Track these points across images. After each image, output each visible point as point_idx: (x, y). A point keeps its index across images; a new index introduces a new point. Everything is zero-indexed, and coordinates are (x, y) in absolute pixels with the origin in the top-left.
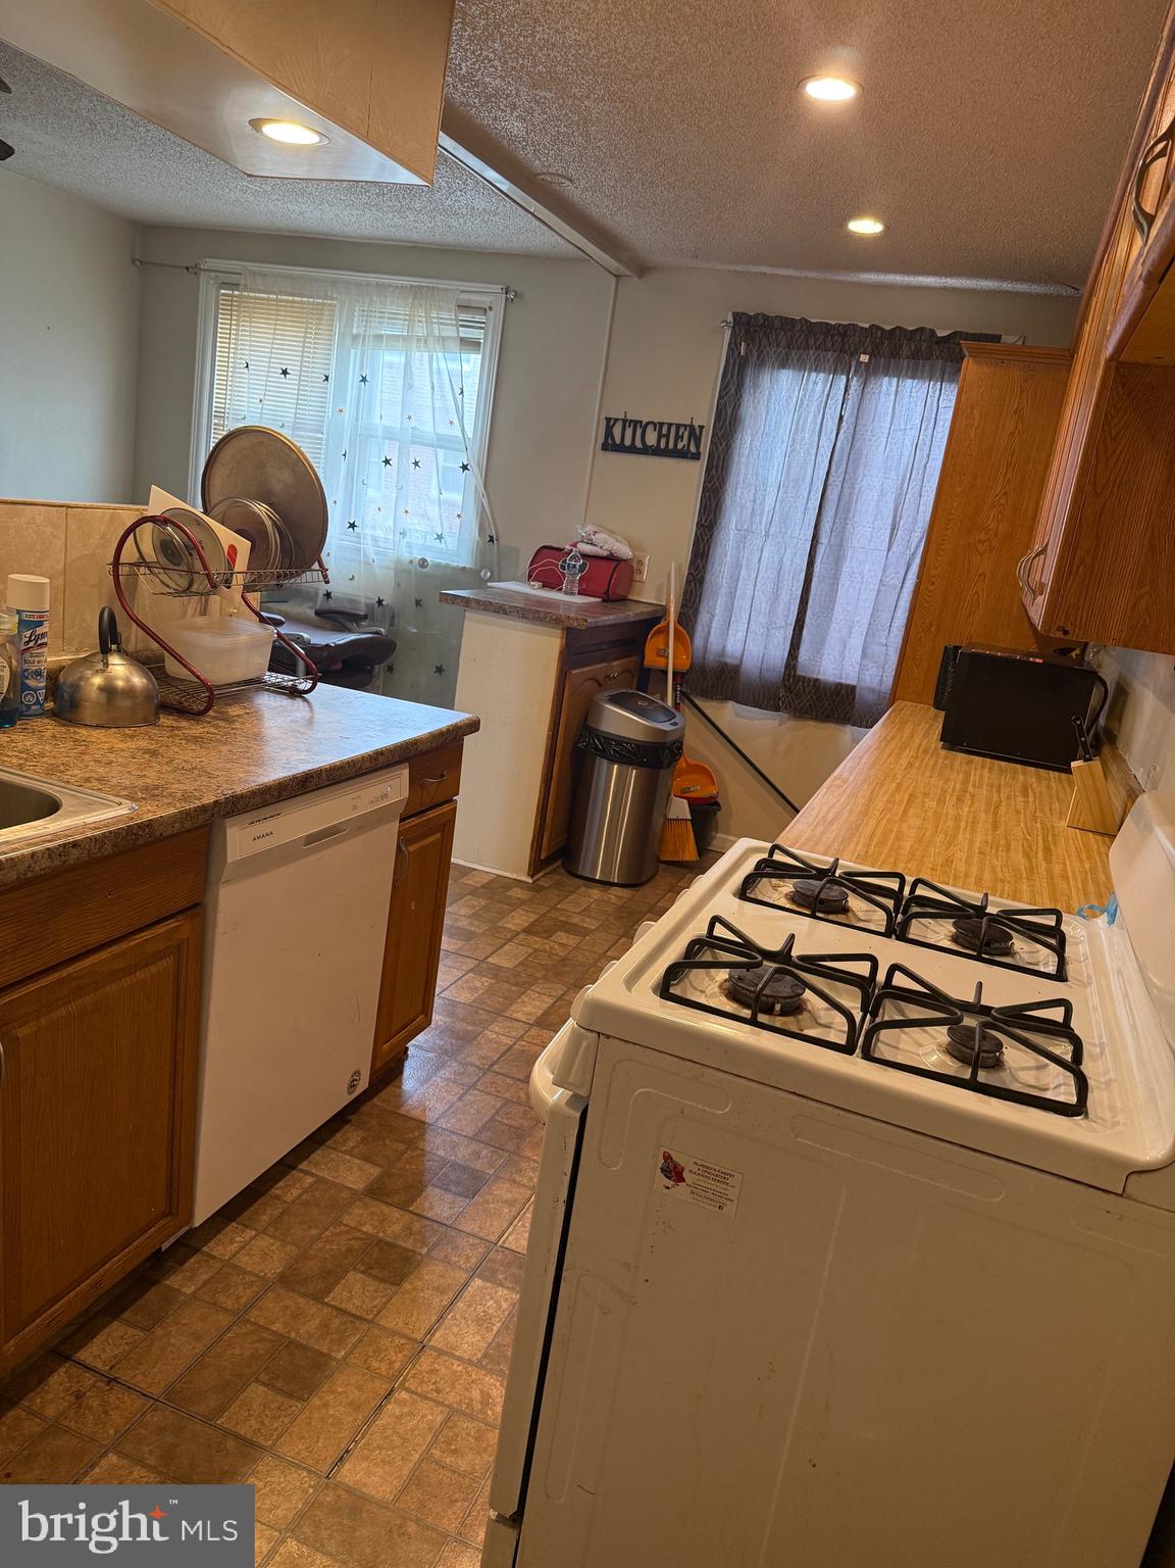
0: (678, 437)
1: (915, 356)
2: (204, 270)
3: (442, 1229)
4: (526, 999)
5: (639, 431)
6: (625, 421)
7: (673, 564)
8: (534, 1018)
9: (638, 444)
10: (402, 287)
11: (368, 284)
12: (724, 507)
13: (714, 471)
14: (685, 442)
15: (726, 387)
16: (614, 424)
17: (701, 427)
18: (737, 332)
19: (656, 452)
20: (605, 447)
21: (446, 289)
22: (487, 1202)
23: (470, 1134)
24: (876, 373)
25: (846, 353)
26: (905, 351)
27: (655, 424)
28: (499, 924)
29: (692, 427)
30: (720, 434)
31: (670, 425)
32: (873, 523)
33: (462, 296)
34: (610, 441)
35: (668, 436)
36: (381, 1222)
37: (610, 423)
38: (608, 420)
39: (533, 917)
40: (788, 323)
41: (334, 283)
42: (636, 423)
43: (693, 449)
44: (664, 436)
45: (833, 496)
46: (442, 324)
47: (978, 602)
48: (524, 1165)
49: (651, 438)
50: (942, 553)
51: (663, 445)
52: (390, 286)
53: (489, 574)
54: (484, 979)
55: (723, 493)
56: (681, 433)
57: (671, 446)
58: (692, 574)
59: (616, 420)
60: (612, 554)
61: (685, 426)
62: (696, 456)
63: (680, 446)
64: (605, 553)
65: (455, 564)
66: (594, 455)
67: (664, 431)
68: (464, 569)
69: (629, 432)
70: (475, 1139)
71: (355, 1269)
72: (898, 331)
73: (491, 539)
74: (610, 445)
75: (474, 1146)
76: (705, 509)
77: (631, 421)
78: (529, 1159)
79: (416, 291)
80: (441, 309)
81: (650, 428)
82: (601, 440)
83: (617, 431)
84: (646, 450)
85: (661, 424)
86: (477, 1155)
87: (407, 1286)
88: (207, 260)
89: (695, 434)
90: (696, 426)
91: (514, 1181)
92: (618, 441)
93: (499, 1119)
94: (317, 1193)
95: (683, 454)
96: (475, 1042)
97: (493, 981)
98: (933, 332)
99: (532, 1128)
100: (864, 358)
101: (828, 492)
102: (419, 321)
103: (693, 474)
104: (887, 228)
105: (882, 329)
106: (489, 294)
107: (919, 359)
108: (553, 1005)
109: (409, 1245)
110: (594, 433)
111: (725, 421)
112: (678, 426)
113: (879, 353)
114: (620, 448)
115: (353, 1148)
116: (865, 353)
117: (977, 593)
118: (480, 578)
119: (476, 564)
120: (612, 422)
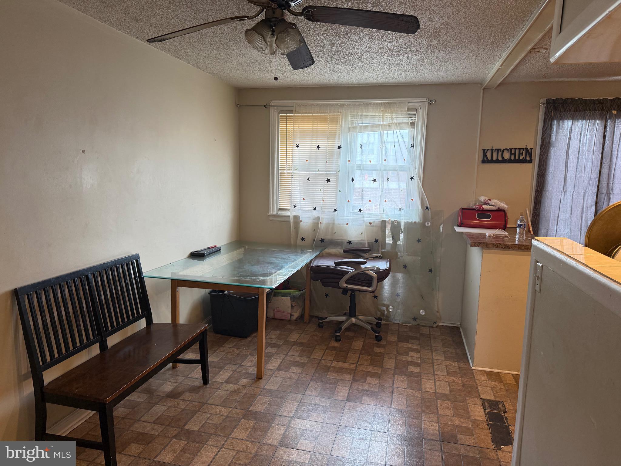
2: (272, 106)
5: (500, 154)
6: (492, 150)
9: (500, 159)
10: (377, 104)
12: (547, 182)
13: (542, 167)
14: (524, 155)
15: (546, 130)
16: (486, 152)
18: (549, 107)
19: (510, 161)
20: (483, 162)
21: (399, 102)
27: (507, 149)
30: (544, 151)
31: (515, 149)
35: (515, 154)
38: (484, 150)
42: (498, 150)
43: (528, 158)
45: (605, 171)
49: (507, 156)
51: (513, 158)
53: (430, 224)
55: (546, 176)
56: (521, 152)
57: (517, 158)
59: (488, 150)
61: (523, 149)
62: (531, 161)
63: (521, 158)
64: (497, 208)
65: (410, 221)
66: (478, 165)
67: (513, 152)
68: (415, 223)
69: (495, 155)
73: (427, 208)
74: (485, 160)
76: (538, 184)
79: (385, 105)
80: (397, 111)
81: (505, 152)
82: (481, 159)
83: (489, 154)
84: (504, 161)
85: (511, 149)
88: (273, 101)
89: (529, 152)
90: (529, 148)
92: (489, 158)
95: (524, 161)
103: (531, 169)
106: (419, 102)
110: (478, 156)
111: (545, 144)
112: (520, 149)
114: (492, 161)
116: (614, 110)
119: (421, 220)
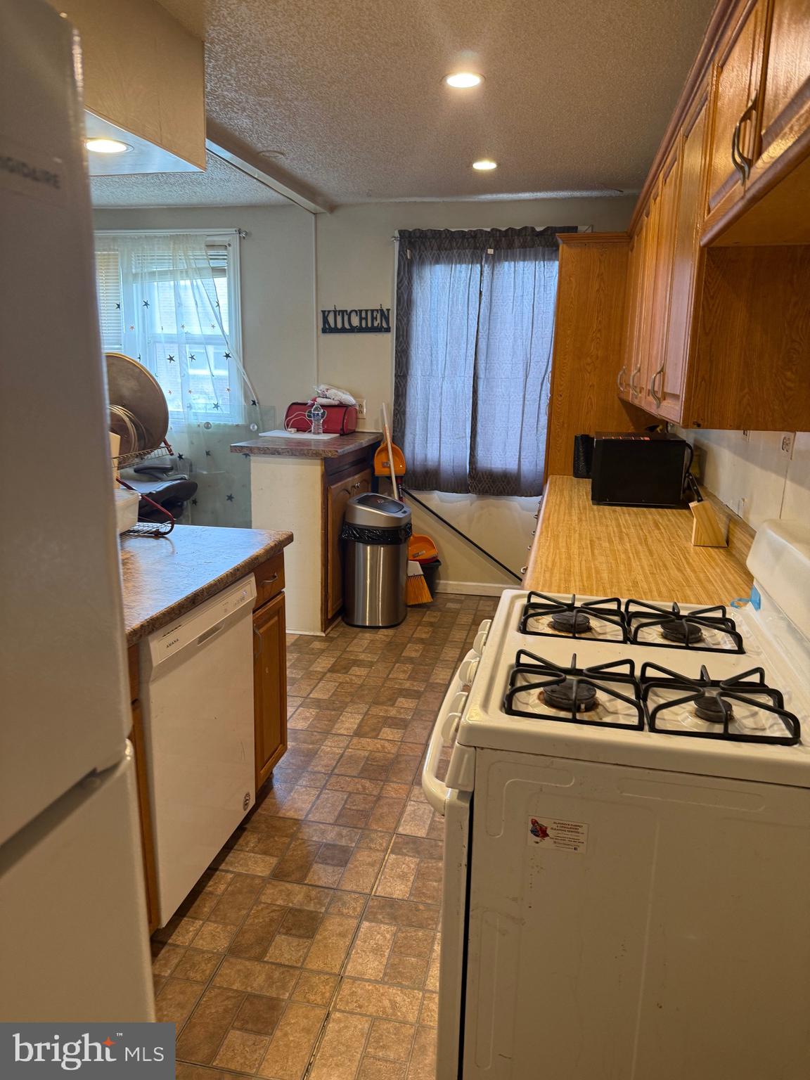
0: (373, 319)
1: (524, 246)
3: (332, 892)
4: (344, 719)
5: (346, 318)
6: (335, 312)
7: (384, 404)
8: (352, 731)
9: (347, 326)
10: (164, 237)
11: (140, 238)
12: (411, 362)
13: (401, 339)
14: (379, 321)
15: (401, 281)
16: (328, 315)
17: (388, 310)
18: (403, 243)
19: (360, 330)
20: (324, 331)
21: (197, 236)
22: (356, 867)
23: (331, 822)
24: (499, 260)
25: (478, 249)
26: (517, 243)
27: (356, 311)
28: (311, 669)
29: (382, 310)
30: (402, 314)
31: (367, 311)
32: (512, 361)
33: (209, 239)
34: (327, 326)
35: (366, 319)
36: (288, 895)
37: (325, 314)
38: (324, 312)
39: (332, 660)
40: (436, 234)
41: (114, 239)
42: (343, 312)
43: (385, 325)
44: (364, 318)
45: (482, 345)
46: (196, 259)
47: (591, 404)
48: (373, 836)
49: (355, 321)
50: (564, 375)
51: (364, 325)
52: (156, 237)
53: (256, 427)
54: (311, 710)
55: (410, 353)
56: (375, 316)
57: (370, 325)
58: (397, 409)
59: (329, 312)
60: (341, 403)
61: (377, 310)
62: (388, 330)
63: (376, 324)
64: (337, 403)
65: (230, 423)
66: (318, 337)
67: (364, 315)
68: (237, 426)
69: (339, 319)
70: (335, 824)
71: (279, 933)
72: (510, 231)
73: (254, 403)
74: (327, 329)
75: (337, 829)
76: (399, 365)
77: (339, 311)
78: (376, 831)
79: (175, 238)
80: (194, 249)
81: (353, 315)
82: (321, 326)
83: (331, 319)
84: (353, 330)
85: (361, 311)
86: (340, 835)
87: (318, 937)
89: (384, 315)
90: (385, 310)
91: (371, 848)
92: (333, 326)
93: (348, 807)
94: (238, 885)
95: (379, 330)
96: (317, 756)
97: (318, 711)
98: (533, 229)
99: (372, 808)
100: (491, 251)
101: (480, 343)
102: (180, 259)
103: (387, 341)
104: (499, 165)
105: (500, 231)
106: (226, 235)
107: (526, 248)
108: (363, 719)
109: (311, 907)
110: (316, 322)
111: (403, 303)
112: (372, 311)
113: (500, 247)
114: (335, 330)
115: (254, 847)
116: (491, 248)
117: (590, 398)
118: (251, 431)
119: (246, 421)
120: (326, 313)
